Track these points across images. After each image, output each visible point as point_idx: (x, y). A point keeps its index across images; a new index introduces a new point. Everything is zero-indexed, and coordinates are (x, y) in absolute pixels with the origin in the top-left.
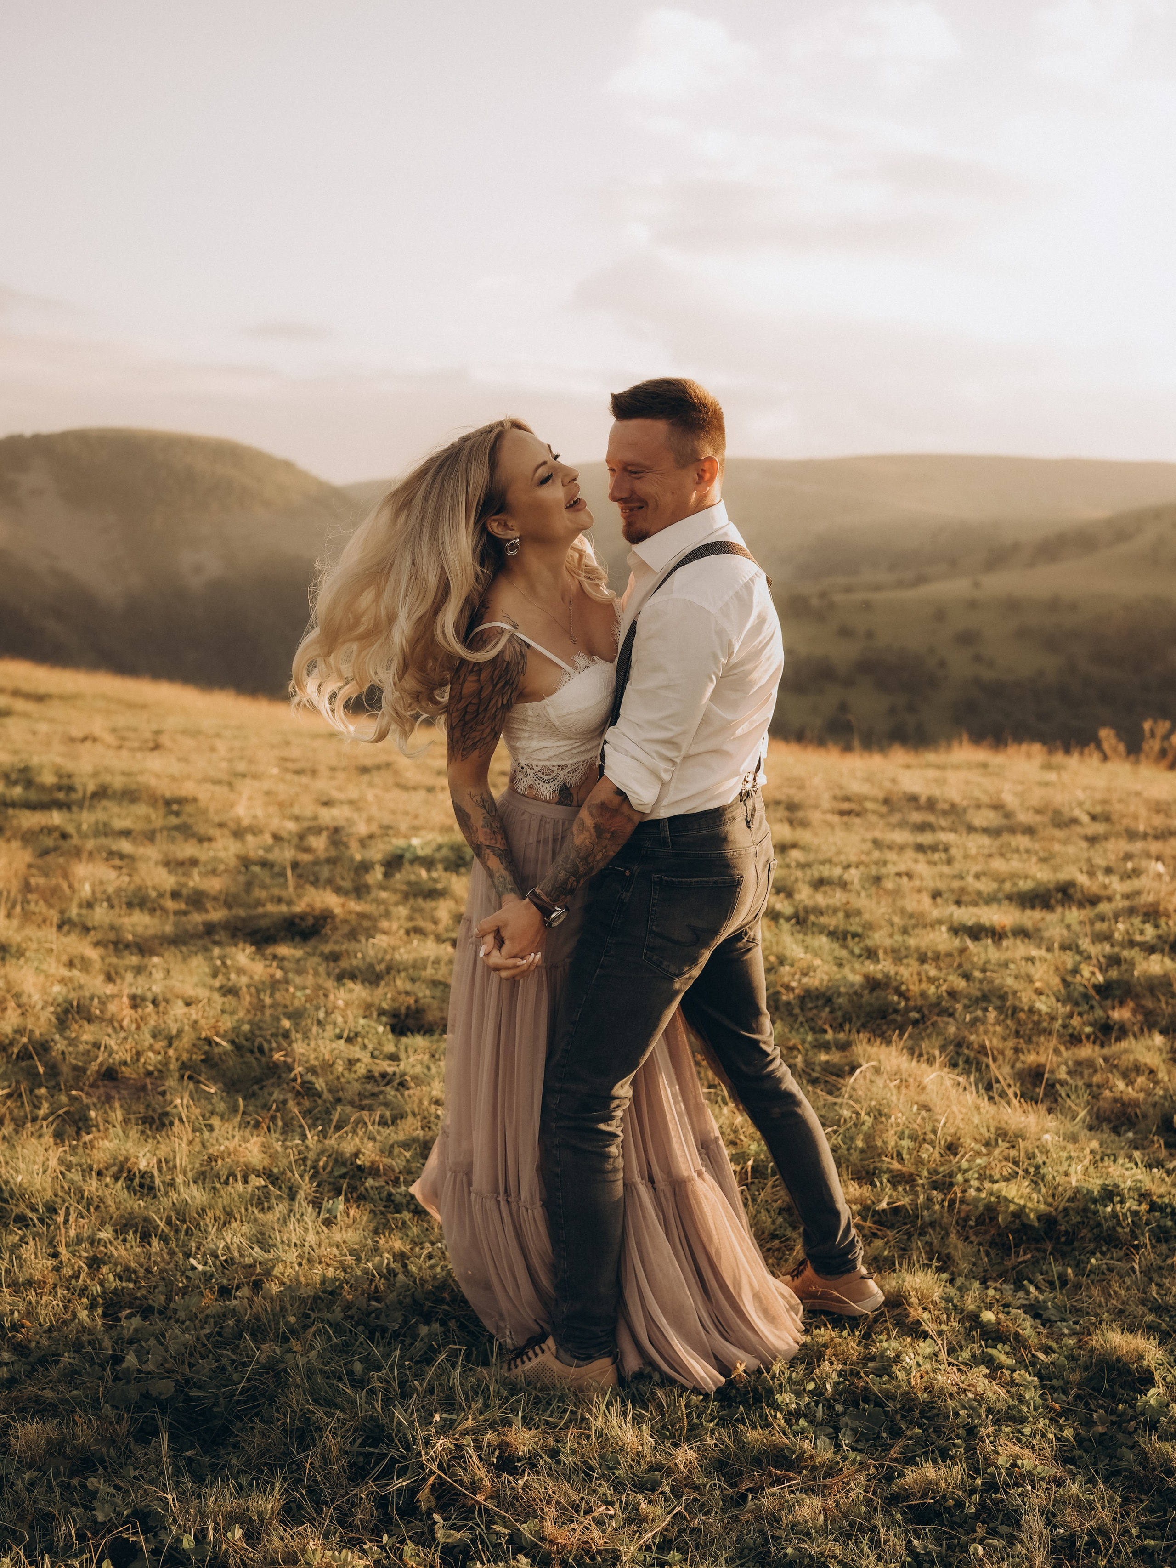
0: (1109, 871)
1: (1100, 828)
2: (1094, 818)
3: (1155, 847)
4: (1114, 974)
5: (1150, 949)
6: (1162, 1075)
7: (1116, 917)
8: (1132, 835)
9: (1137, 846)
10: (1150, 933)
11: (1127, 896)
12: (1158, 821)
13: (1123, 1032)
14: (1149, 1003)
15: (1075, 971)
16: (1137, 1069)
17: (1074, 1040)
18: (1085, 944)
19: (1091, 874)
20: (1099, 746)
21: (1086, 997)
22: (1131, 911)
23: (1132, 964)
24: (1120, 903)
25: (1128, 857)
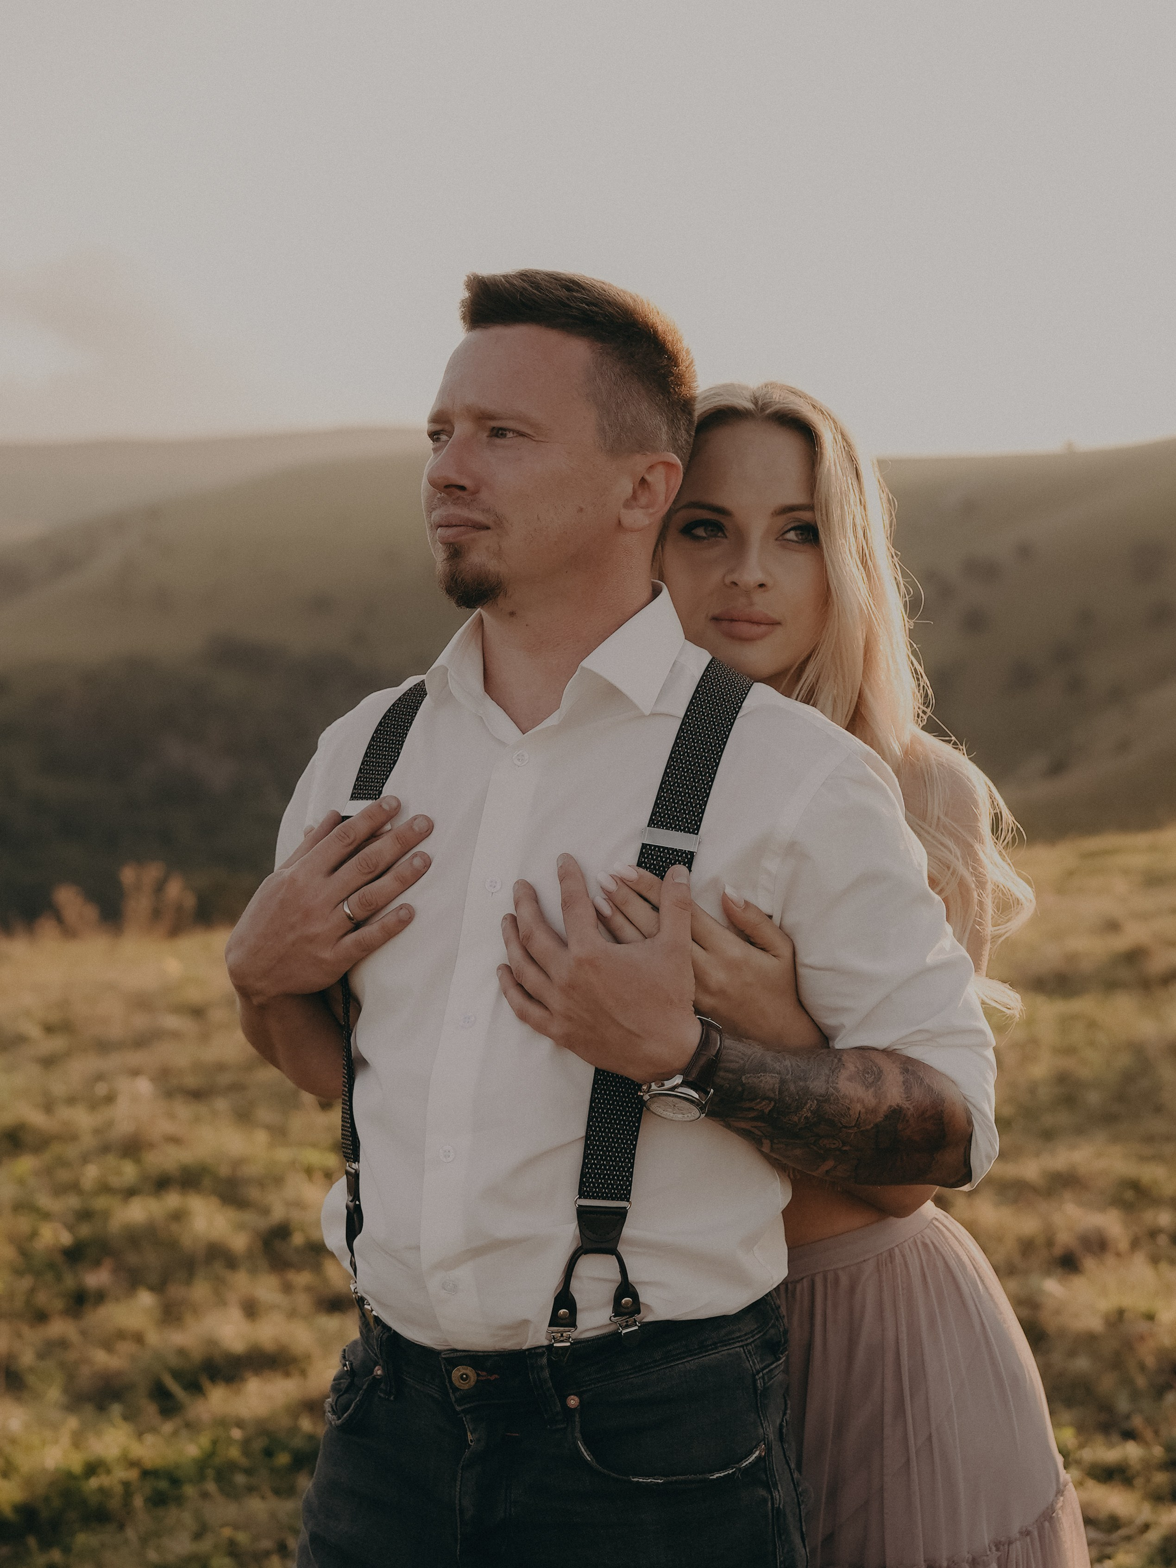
0: (71, 1101)
1: (57, 1044)
2: (49, 1029)
3: (135, 1058)
4: (85, 1230)
5: (130, 1193)
6: (153, 1338)
7: (85, 1159)
8: (103, 1047)
9: (113, 1061)
10: (129, 1172)
11: (97, 1131)
12: (140, 1021)
13: (100, 1297)
14: (132, 1259)
15: (34, 1234)
16: (121, 1335)
17: (41, 1317)
18: (45, 1201)
19: (48, 1107)
20: (59, 919)
21: (51, 1266)
22: (105, 1149)
23: (106, 1215)
24: (88, 1141)
25: (100, 1077)
